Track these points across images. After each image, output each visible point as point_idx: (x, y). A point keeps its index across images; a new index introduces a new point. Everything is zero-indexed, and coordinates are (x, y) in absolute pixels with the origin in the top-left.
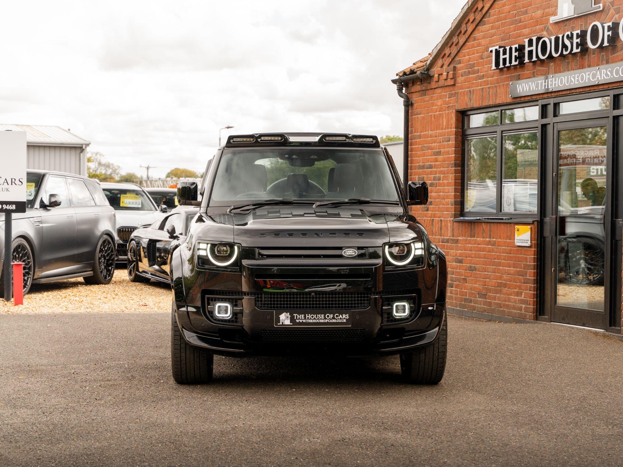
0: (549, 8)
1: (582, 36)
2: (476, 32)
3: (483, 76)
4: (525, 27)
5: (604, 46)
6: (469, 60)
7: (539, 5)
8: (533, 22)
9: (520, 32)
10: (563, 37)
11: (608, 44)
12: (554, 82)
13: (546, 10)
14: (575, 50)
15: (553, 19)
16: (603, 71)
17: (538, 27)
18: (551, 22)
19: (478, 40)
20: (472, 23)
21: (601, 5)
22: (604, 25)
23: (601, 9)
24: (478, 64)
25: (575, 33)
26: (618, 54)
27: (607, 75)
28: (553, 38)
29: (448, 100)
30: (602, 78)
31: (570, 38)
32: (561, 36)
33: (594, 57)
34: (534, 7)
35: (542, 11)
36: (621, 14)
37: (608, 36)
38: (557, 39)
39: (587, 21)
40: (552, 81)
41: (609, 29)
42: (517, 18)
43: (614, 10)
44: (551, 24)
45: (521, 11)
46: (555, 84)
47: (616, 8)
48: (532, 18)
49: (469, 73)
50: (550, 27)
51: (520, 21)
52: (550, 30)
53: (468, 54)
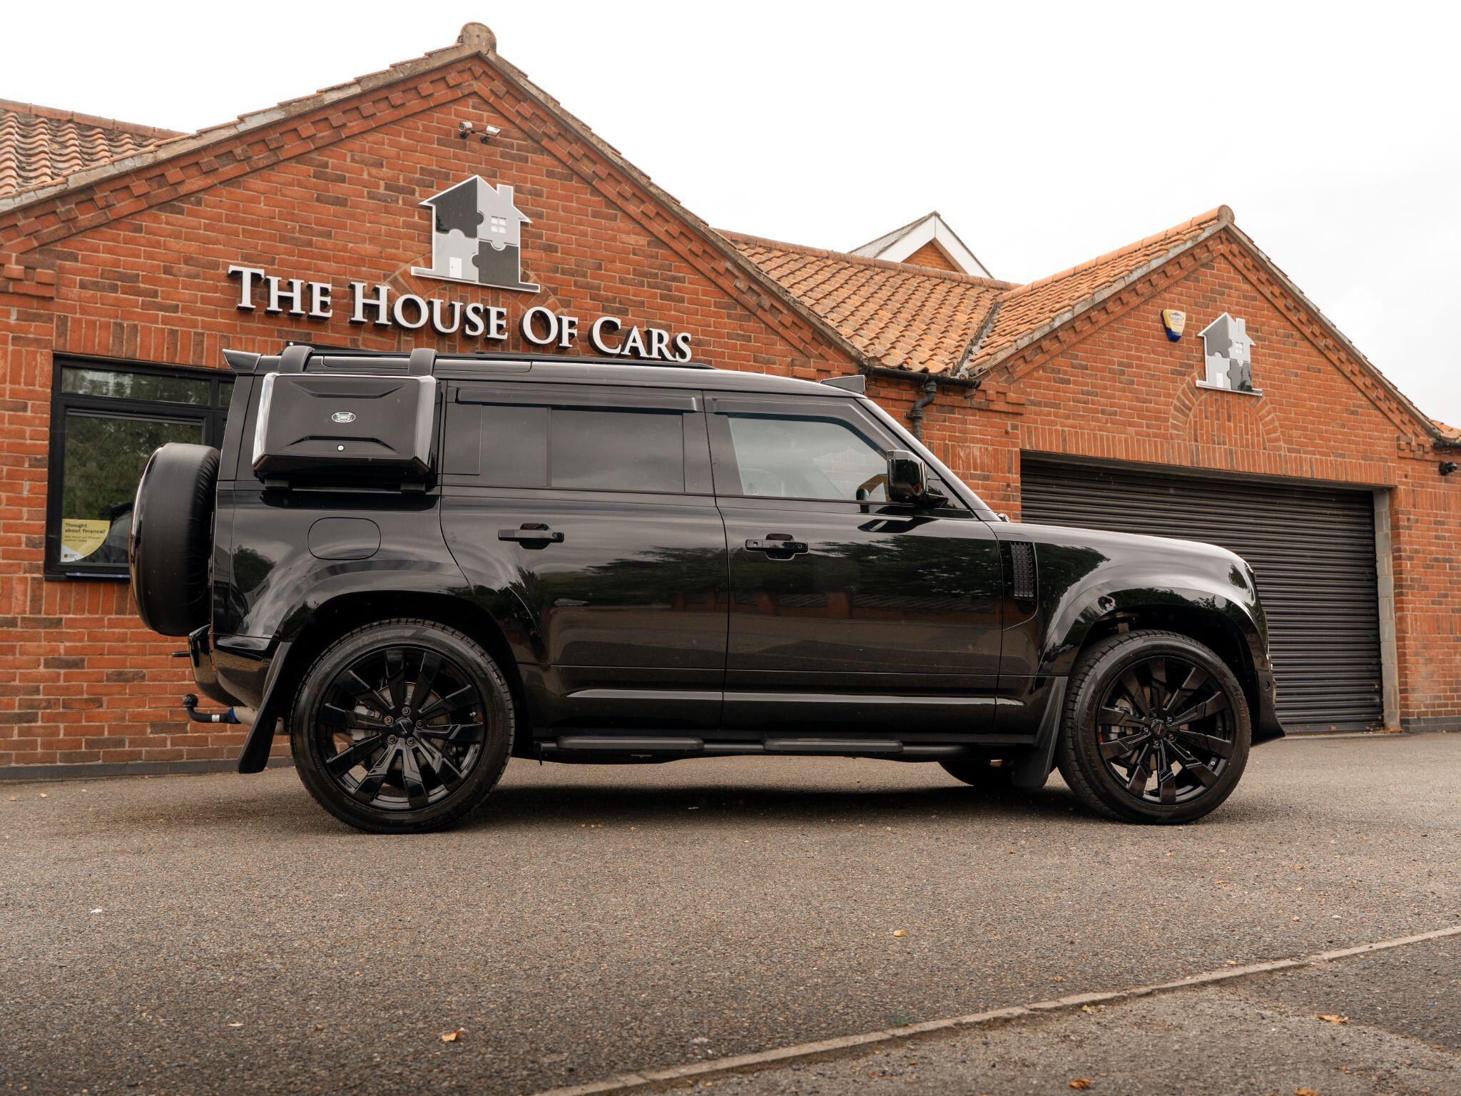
0: (397, 248)
2: (146, 217)
3: (175, 309)
4: (326, 259)
5: (560, 345)
6: (116, 263)
7: (367, 236)
8: (351, 258)
9: (310, 263)
11: (571, 346)
13: (388, 250)
14: (493, 335)
15: (420, 271)
17: (364, 269)
18: (413, 274)
20: (137, 197)
21: (539, 286)
22: (560, 316)
23: (538, 291)
24: (154, 281)
25: (493, 312)
28: (437, 303)
29: (17, 325)
32: (458, 305)
34: (355, 235)
35: (380, 249)
41: (571, 324)
42: (297, 235)
45: (312, 228)
47: (564, 300)
48: (345, 249)
49: (114, 288)
50: (401, 280)
51: (310, 244)
52: (400, 283)
53: (109, 250)
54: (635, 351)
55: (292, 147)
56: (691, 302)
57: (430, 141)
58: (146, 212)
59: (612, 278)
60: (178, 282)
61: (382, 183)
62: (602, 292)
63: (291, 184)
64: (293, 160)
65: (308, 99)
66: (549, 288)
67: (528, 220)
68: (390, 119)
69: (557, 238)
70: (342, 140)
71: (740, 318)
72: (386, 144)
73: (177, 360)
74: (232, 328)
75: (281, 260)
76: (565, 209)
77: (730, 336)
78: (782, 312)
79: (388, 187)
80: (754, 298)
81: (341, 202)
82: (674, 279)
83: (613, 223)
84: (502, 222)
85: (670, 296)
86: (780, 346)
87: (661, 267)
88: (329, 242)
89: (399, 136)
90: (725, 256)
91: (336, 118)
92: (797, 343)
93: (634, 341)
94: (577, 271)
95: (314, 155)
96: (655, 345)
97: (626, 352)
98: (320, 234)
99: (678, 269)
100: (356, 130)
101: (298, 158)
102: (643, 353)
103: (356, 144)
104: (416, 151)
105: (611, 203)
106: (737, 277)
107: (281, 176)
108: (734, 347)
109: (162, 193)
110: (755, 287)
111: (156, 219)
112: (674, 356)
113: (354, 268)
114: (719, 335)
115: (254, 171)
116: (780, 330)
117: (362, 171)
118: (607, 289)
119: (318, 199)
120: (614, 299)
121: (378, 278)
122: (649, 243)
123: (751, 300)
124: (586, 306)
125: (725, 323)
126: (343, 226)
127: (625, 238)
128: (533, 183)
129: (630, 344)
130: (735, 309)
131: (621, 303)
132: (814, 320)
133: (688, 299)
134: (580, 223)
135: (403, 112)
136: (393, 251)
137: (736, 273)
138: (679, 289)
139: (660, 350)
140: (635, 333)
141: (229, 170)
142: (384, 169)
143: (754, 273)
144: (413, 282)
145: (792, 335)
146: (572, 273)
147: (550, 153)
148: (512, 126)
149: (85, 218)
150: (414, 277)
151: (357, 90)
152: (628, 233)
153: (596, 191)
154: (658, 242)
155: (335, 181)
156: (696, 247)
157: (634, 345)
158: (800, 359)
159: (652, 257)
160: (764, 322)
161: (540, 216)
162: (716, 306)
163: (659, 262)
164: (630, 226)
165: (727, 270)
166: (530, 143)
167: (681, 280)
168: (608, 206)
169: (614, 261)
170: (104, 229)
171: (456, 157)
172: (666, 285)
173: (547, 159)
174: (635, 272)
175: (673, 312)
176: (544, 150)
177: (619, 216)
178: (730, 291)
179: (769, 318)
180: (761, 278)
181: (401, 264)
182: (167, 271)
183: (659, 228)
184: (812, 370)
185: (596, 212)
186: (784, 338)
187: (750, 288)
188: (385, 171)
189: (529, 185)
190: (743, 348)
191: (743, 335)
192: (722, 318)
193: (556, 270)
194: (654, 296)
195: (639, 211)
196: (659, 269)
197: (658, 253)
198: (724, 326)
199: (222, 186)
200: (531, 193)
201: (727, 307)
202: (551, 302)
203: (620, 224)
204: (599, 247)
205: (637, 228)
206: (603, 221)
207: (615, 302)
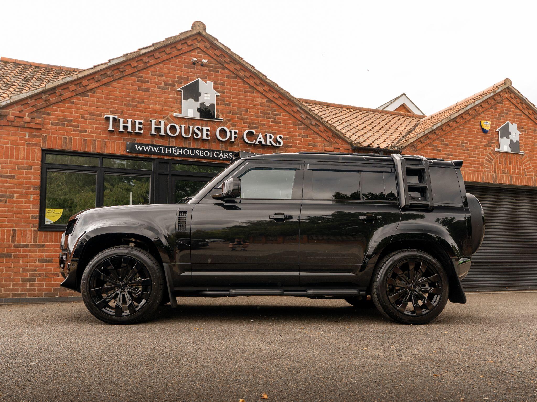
0: (169, 107)
3: (86, 131)
4: (142, 111)
5: (231, 141)
6: (64, 116)
7: (157, 102)
8: (151, 111)
9: (136, 113)
10: (193, 128)
11: (235, 141)
12: (178, 151)
13: (165, 107)
14: (205, 137)
15: (175, 114)
16: (225, 153)
17: (156, 115)
18: (173, 116)
20: (72, 91)
21: (223, 119)
22: (231, 130)
23: (223, 121)
24: (78, 121)
25: (205, 129)
26: (236, 147)
27: (228, 156)
28: (183, 126)
29: (28, 139)
30: (225, 157)
32: (191, 127)
34: (152, 102)
35: (162, 107)
37: (235, 137)
39: (207, 123)
40: (177, 150)
41: (235, 133)
42: (131, 103)
43: (231, 124)
45: (136, 100)
46: (180, 153)
47: (233, 124)
48: (149, 108)
49: (63, 125)
50: (170, 118)
51: (135, 106)
52: (170, 120)
53: (62, 111)
54: (260, 142)
55: (129, 70)
56: (283, 123)
57: (181, 66)
58: (75, 97)
59: (252, 115)
60: (87, 122)
61: (163, 83)
62: (248, 121)
63: (129, 84)
64: (130, 76)
65: (134, 52)
66: (227, 120)
67: (219, 94)
68: (166, 59)
69: (230, 101)
70: (147, 67)
71: (303, 129)
72: (164, 68)
73: (86, 150)
74: (106, 138)
75: (125, 112)
76: (234, 90)
78: (320, 126)
79: (165, 84)
81: (147, 90)
82: (277, 115)
83: (252, 94)
84: (209, 95)
85: (275, 121)
86: (319, 139)
87: (271, 110)
88: (143, 105)
89: (169, 65)
90: (296, 105)
91: (145, 59)
92: (326, 138)
93: (260, 138)
95: (137, 73)
96: (268, 140)
97: (257, 143)
98: (139, 102)
99: (278, 111)
100: (153, 63)
101: (132, 74)
102: (264, 143)
103: (153, 69)
104: (176, 70)
105: (251, 87)
106: (302, 113)
107: (124, 82)
108: (301, 140)
109: (80, 89)
110: (309, 117)
111: (79, 99)
112: (276, 144)
113: (152, 115)
114: (294, 136)
115: (115, 80)
116: (319, 133)
117: (155, 79)
118: (250, 119)
119: (139, 90)
120: (253, 123)
121: (161, 118)
122: (267, 101)
123: (307, 122)
125: (297, 131)
126: (148, 99)
127: (257, 100)
128: (221, 80)
129: (258, 140)
130: (301, 125)
131: (255, 124)
132: (333, 129)
133: (282, 122)
134: (239, 95)
135: (170, 56)
136: (167, 108)
137: (301, 111)
138: (278, 119)
139: (270, 142)
140: (260, 135)
141: (106, 80)
142: (164, 77)
143: (308, 111)
144: (174, 119)
145: (325, 135)
146: (237, 114)
147: (227, 69)
148: (213, 59)
149: (53, 100)
150: (175, 117)
151: (152, 48)
152: (258, 98)
153: (246, 83)
154: (271, 101)
155: (145, 82)
156: (285, 102)
157: (260, 140)
158: (327, 144)
159: (268, 106)
160: (313, 130)
161: (224, 93)
162: (293, 125)
163: (271, 108)
164: (259, 95)
165: (298, 110)
166: (219, 65)
167: (280, 115)
168: (250, 88)
169: (253, 109)
170: (59, 103)
171: (191, 72)
172: (273, 117)
173: (226, 71)
174: (261, 113)
175: (276, 127)
176: (225, 68)
177: (255, 92)
178: (299, 118)
179: (316, 129)
180: (311, 113)
181: (170, 112)
182: (83, 118)
183: (270, 96)
184: (332, 148)
185: (245, 90)
186: (321, 136)
187: (307, 117)
188: (164, 78)
189: (219, 81)
190: (304, 140)
191: (304, 135)
192: (296, 129)
193: (230, 113)
194: (269, 121)
195: (262, 89)
196: (270, 111)
197: (270, 105)
198: (297, 132)
199: (103, 86)
200: (220, 84)
201: (298, 125)
202: (227, 125)
203: (255, 94)
204: (247, 103)
205: (262, 96)
206: (248, 94)
207: (253, 124)
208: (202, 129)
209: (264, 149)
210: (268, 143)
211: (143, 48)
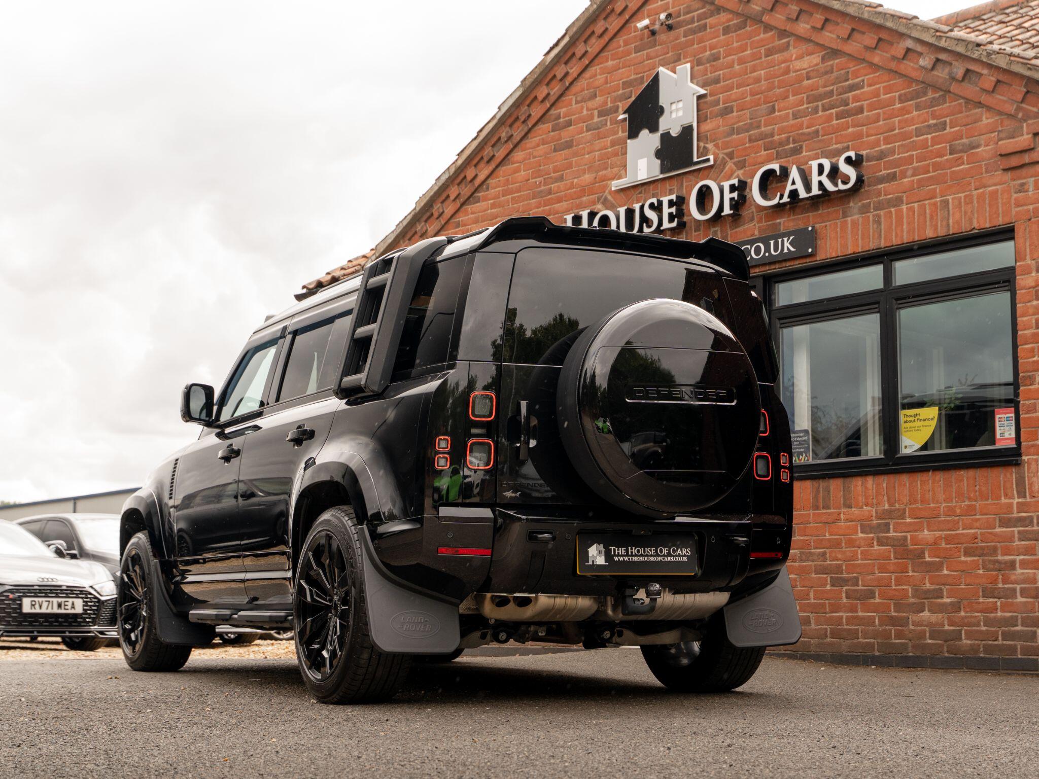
0: (606, 169)
1: (680, 203)
2: (460, 214)
4: (559, 200)
5: (723, 214)
7: (586, 167)
8: (575, 192)
9: (550, 209)
10: (642, 207)
11: (732, 212)
13: (601, 173)
14: (666, 225)
15: (615, 185)
17: (584, 199)
18: (613, 189)
19: (465, 225)
20: (454, 200)
21: (711, 157)
22: (722, 184)
23: (712, 163)
25: (665, 200)
26: (746, 226)
28: (622, 211)
31: (657, 208)
32: (637, 207)
33: (699, 235)
34: (578, 170)
35: (594, 175)
36: (747, 169)
37: (732, 199)
38: (630, 213)
39: (682, 184)
41: (733, 188)
42: (543, 188)
43: (734, 164)
44: (611, 192)
45: (551, 178)
47: (739, 162)
48: (572, 186)
50: (609, 197)
51: (550, 192)
52: (609, 201)
54: (794, 194)
55: (536, 111)
56: (872, 108)
57: (628, 53)
58: (460, 210)
59: (785, 117)
61: (596, 112)
62: (776, 137)
63: (538, 145)
64: (538, 124)
65: (536, 67)
66: (726, 154)
67: (702, 91)
68: (598, 50)
69: (733, 97)
70: (567, 89)
71: (933, 103)
72: (597, 75)
76: (741, 61)
77: (919, 132)
78: (981, 75)
79: (600, 115)
80: (947, 70)
81: (569, 145)
82: (852, 88)
83: (784, 54)
84: (680, 105)
85: (847, 111)
86: (987, 120)
87: (838, 80)
88: (562, 185)
89: (607, 61)
90: (902, 35)
91: (561, 71)
93: (793, 183)
94: (751, 124)
95: (552, 112)
96: (815, 179)
97: (786, 199)
98: (556, 181)
99: (855, 75)
100: (575, 75)
101: (542, 119)
102: (803, 194)
103: (578, 86)
104: (619, 69)
105: (783, 33)
106: (920, 54)
107: (531, 142)
108: (924, 145)
109: (466, 191)
110: (943, 56)
111: (467, 214)
112: (836, 185)
113: (578, 201)
114: (905, 136)
115: (516, 146)
116: (984, 98)
117: (582, 108)
118: (782, 131)
119: (555, 150)
120: (788, 139)
121: (594, 203)
122: (823, 58)
123: (941, 74)
124: (759, 160)
125: (913, 118)
126: (570, 166)
127: (798, 64)
128: (712, 48)
129: (789, 187)
130: (925, 94)
131: (794, 142)
133: (868, 105)
134: (754, 70)
135: (606, 38)
136: (604, 172)
137: (919, 48)
138: (856, 99)
139: (820, 183)
140: (794, 174)
141: (500, 154)
142: (598, 98)
143: (933, 40)
144: (618, 196)
146: (748, 128)
150: (615, 191)
151: (567, 39)
152: (800, 57)
153: (768, 28)
154: (835, 53)
155: (565, 127)
156: (869, 39)
157: (794, 187)
158: (1009, 125)
159: (826, 73)
161: (717, 81)
162: (901, 101)
163: (835, 74)
164: (804, 47)
165: (908, 50)
166: (708, 8)
167: (860, 86)
168: (780, 39)
169: (787, 97)
172: (842, 99)
173: (723, 17)
174: (809, 100)
175: (850, 130)
176: (719, 9)
177: (792, 43)
178: (914, 74)
179: (969, 90)
180: (943, 43)
181: (609, 182)
183: (829, 37)
184: (1026, 137)
185: (769, 49)
186: (989, 108)
187: (938, 60)
188: (599, 100)
189: (708, 53)
190: (935, 141)
191: (935, 125)
192: (909, 112)
193: (732, 132)
194: (829, 119)
195: (808, 27)
196: (833, 84)
197: (832, 66)
198: (911, 122)
199: (500, 168)
200: (709, 61)
201: (917, 95)
202: (727, 168)
203: (793, 52)
204: (771, 88)
205: (810, 46)
206: (776, 56)
207: (788, 144)
208: (660, 203)
209: (817, 210)
210: (815, 191)
211: (552, 49)
